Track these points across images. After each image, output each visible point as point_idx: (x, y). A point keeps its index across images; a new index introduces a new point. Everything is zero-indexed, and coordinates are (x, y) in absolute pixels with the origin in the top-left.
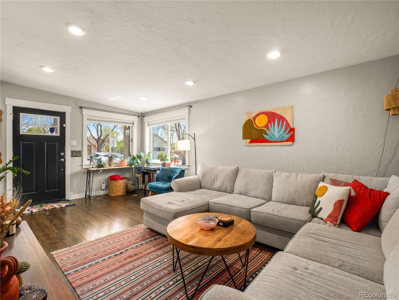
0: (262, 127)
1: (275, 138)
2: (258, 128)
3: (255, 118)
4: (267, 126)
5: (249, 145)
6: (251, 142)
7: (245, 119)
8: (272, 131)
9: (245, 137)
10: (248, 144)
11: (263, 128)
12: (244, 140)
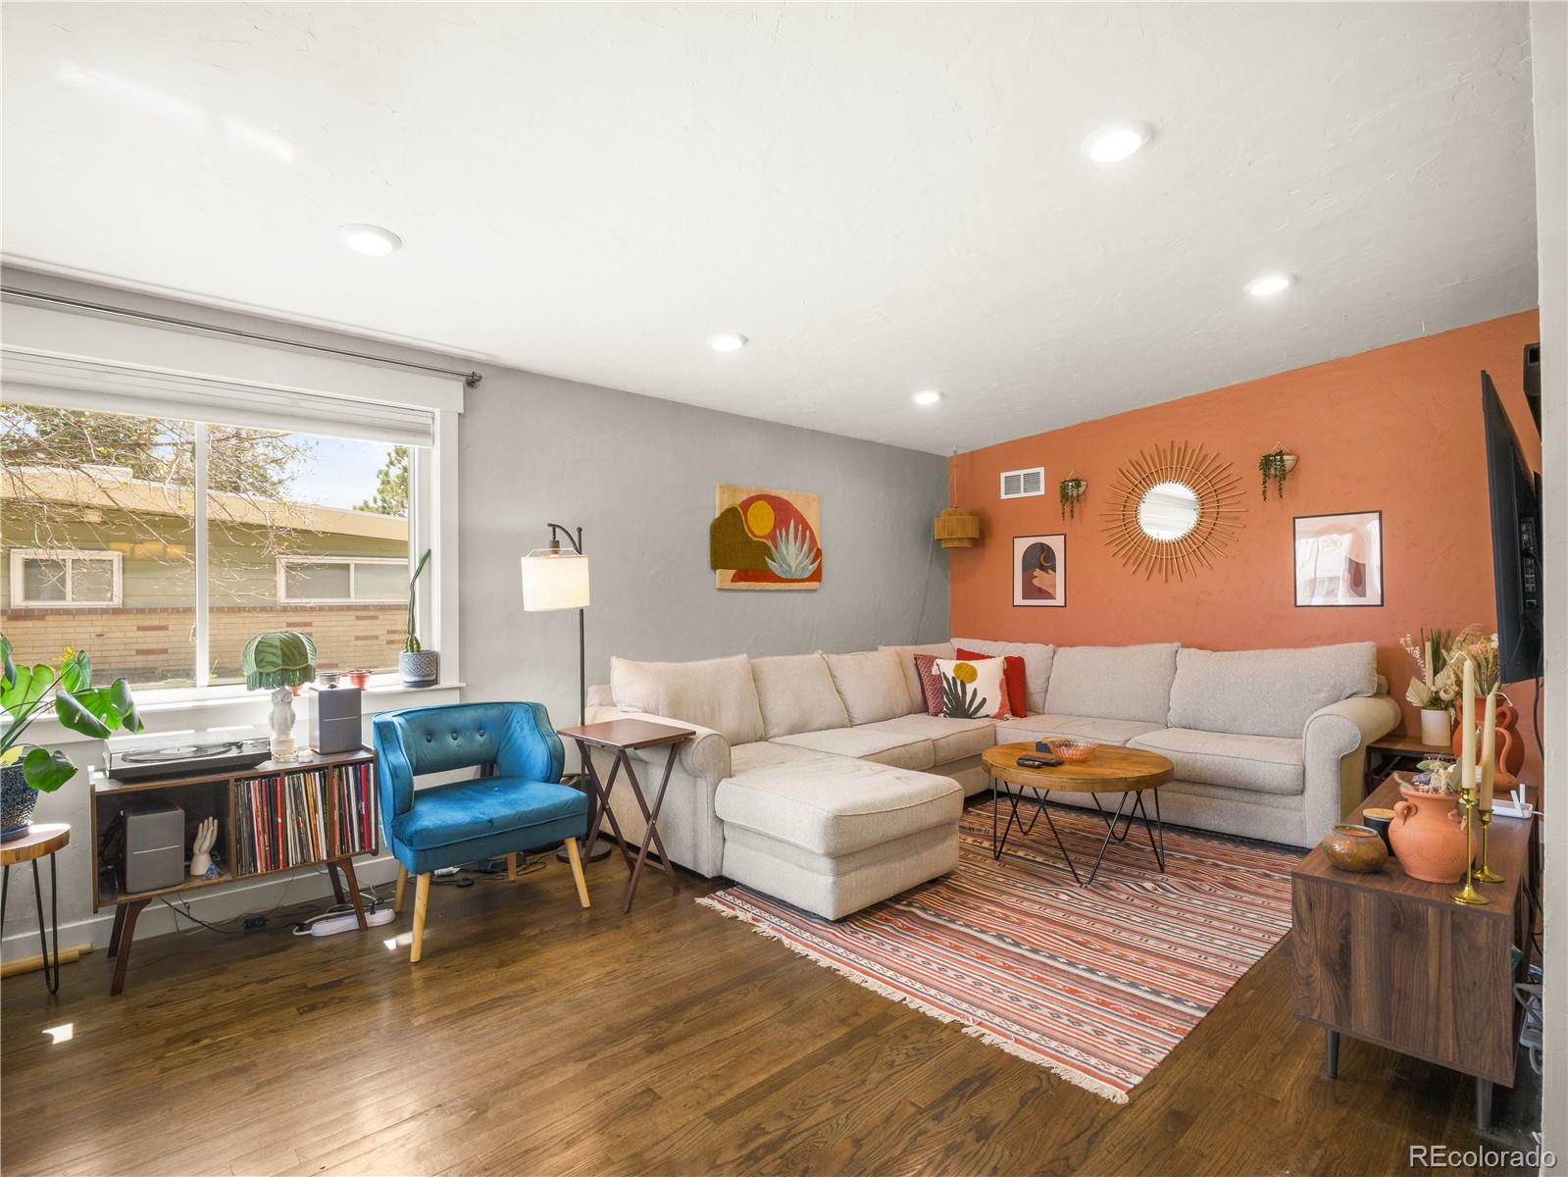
0: (761, 537)
1: (790, 572)
2: (754, 539)
3: (747, 505)
4: (772, 536)
5: (732, 588)
6: (735, 579)
7: (721, 506)
8: (785, 552)
9: (717, 562)
10: (728, 584)
11: (764, 541)
12: (718, 571)
